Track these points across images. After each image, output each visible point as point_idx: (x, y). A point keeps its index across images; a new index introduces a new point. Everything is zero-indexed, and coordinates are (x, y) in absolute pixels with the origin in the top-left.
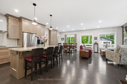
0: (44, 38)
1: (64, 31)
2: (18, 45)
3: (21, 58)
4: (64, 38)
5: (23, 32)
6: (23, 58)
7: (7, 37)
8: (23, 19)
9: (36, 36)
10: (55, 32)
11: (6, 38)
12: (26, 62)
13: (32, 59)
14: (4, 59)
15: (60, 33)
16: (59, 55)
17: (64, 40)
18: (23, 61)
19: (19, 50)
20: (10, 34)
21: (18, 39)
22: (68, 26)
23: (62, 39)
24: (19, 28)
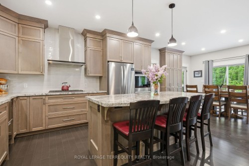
0: (156, 71)
1: (203, 49)
2: (100, 90)
3: (107, 121)
4: (201, 71)
5: (108, 62)
6: (110, 122)
7: (85, 74)
8: (108, 35)
9: (132, 69)
10: (175, 56)
11: (84, 76)
12: (116, 133)
13: (130, 131)
14: (81, 116)
15: (191, 57)
16: (201, 123)
17: (201, 76)
18: (109, 130)
19: (102, 103)
20: (89, 69)
21: (100, 77)
22: (223, 32)
23: (197, 74)
24: (101, 53)
